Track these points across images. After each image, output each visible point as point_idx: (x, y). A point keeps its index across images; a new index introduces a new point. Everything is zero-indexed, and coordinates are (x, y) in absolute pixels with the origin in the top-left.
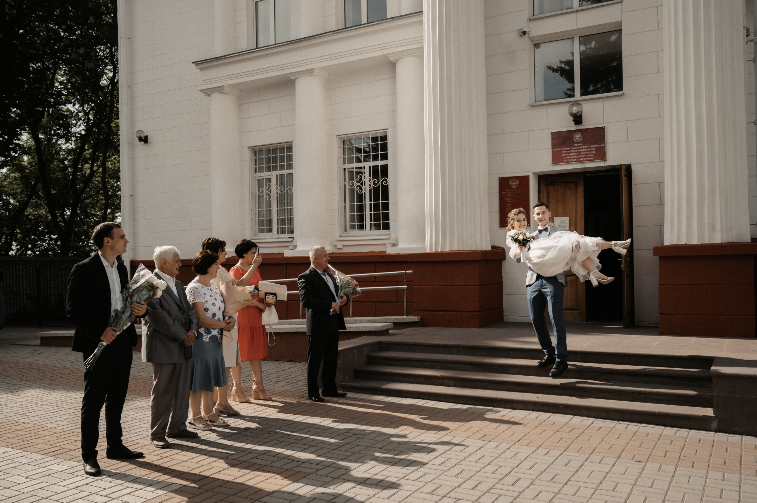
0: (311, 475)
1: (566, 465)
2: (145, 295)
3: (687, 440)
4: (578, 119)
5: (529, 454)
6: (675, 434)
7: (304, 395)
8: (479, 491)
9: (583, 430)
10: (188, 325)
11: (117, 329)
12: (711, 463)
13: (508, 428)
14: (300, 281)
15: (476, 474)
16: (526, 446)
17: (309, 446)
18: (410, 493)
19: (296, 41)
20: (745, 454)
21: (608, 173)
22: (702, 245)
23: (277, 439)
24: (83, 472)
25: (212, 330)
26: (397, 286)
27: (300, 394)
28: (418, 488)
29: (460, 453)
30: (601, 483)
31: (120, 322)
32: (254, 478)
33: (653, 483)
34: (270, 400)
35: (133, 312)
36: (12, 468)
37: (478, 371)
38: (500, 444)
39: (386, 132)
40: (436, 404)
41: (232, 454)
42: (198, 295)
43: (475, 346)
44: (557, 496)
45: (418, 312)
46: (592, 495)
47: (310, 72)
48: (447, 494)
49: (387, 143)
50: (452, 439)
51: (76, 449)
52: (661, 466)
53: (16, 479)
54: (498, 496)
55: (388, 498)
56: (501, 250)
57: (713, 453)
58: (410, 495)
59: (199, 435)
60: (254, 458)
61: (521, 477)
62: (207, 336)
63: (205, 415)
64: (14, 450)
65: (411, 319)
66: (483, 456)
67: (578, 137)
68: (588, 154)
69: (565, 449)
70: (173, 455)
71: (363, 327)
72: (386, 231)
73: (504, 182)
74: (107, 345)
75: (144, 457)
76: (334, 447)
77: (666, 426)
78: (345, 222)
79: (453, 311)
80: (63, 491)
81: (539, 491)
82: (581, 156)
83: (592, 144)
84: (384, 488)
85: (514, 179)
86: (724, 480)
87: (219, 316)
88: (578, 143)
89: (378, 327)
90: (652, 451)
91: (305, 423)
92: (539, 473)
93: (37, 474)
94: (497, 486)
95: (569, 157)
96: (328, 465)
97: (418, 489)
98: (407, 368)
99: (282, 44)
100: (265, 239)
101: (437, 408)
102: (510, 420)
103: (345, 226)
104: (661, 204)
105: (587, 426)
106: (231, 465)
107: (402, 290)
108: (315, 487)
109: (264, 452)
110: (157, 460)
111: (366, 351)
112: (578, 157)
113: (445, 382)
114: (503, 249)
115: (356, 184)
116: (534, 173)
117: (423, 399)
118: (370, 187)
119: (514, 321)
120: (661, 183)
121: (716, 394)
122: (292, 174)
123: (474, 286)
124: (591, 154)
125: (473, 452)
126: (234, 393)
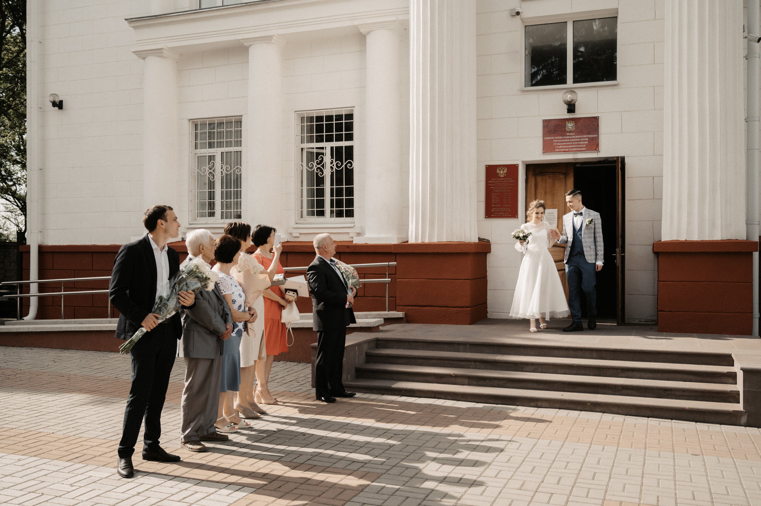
0: (384, 475)
1: (630, 460)
3: (724, 434)
4: (571, 107)
5: (587, 450)
8: (566, 485)
9: (621, 427)
10: (224, 318)
11: (160, 316)
13: (549, 426)
15: (549, 469)
16: (577, 443)
17: (357, 448)
18: (500, 489)
19: (253, 3)
22: (702, 242)
30: (675, 475)
31: (164, 310)
33: (723, 474)
35: (180, 301)
36: (43, 476)
37: (490, 369)
38: (551, 441)
39: (353, 110)
40: (454, 403)
41: (282, 457)
42: (226, 287)
43: (483, 343)
44: (643, 488)
45: (401, 307)
46: (675, 486)
47: (267, 39)
48: (538, 489)
49: (353, 122)
50: (501, 437)
51: (101, 455)
52: (718, 459)
53: (60, 487)
54: (587, 489)
56: (487, 242)
57: (756, 446)
58: (501, 492)
59: (229, 438)
60: (309, 459)
61: (596, 471)
63: (226, 417)
65: (396, 314)
66: (544, 453)
67: (570, 126)
68: (580, 144)
69: (617, 445)
70: (217, 459)
72: (349, 219)
73: (491, 171)
77: (696, 422)
78: (302, 208)
79: (441, 307)
81: (623, 484)
83: (584, 134)
85: (502, 167)
87: (243, 308)
88: (570, 132)
89: (371, 323)
90: (700, 445)
92: (610, 468)
93: (80, 481)
94: (579, 480)
95: (561, 147)
96: (392, 465)
98: (413, 366)
99: (236, 6)
100: (206, 224)
101: (459, 408)
102: (543, 418)
103: (302, 212)
105: (622, 423)
107: (384, 284)
111: (365, 348)
112: (570, 147)
113: (459, 380)
114: (488, 241)
115: (316, 166)
116: (523, 162)
117: (439, 399)
118: (332, 170)
119: (499, 318)
120: (654, 178)
121: (746, 389)
122: (240, 152)
123: (465, 279)
124: (584, 144)
125: (530, 449)
126: (259, 394)
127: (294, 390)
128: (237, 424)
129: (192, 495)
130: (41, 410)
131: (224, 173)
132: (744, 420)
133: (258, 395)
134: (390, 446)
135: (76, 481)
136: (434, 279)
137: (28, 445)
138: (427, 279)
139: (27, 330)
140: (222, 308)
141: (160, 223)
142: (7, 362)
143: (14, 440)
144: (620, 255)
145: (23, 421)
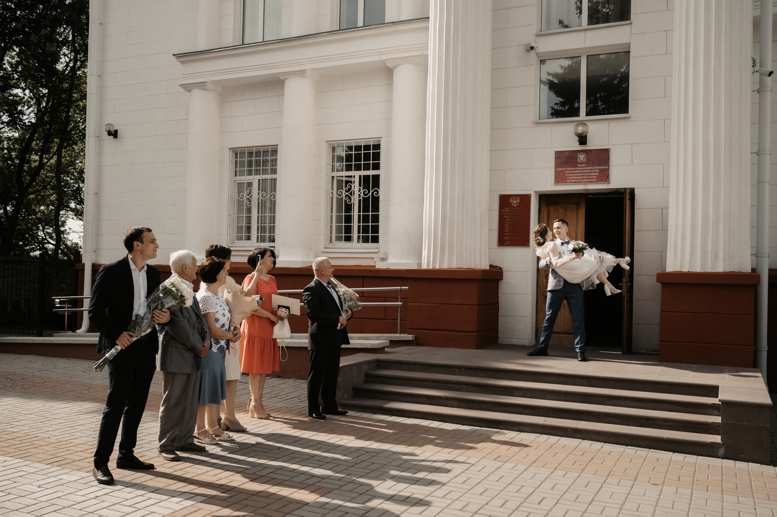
0: (336, 490)
1: (586, 486)
3: (697, 466)
4: (583, 139)
5: (547, 476)
6: (684, 460)
7: (303, 412)
8: (508, 509)
9: (595, 454)
10: (202, 336)
11: (134, 335)
12: (724, 487)
13: (520, 450)
15: (500, 493)
16: (543, 467)
17: (324, 463)
18: (441, 509)
19: (288, 39)
20: (754, 480)
21: (611, 196)
22: (704, 273)
23: (289, 455)
25: (220, 341)
26: (385, 302)
27: (300, 410)
28: (447, 504)
29: (479, 472)
30: (624, 503)
31: (139, 328)
33: (673, 505)
35: (154, 319)
36: (18, 477)
37: (482, 393)
38: (516, 465)
39: (380, 140)
40: (441, 424)
41: (247, 469)
42: (211, 305)
43: (478, 367)
45: (412, 330)
46: (618, 514)
47: (301, 73)
48: (477, 511)
49: (380, 152)
50: (467, 459)
51: (81, 460)
52: (677, 489)
53: (28, 488)
54: (528, 513)
55: (420, 513)
56: (499, 269)
57: (724, 478)
58: (441, 512)
59: (207, 449)
60: (272, 472)
61: (545, 496)
62: (216, 346)
63: (209, 429)
64: (13, 459)
65: (405, 337)
67: (581, 157)
68: (591, 176)
69: (581, 471)
70: (186, 468)
71: (359, 343)
72: (374, 245)
73: (504, 200)
75: (156, 469)
76: (351, 465)
77: (674, 452)
78: (331, 233)
79: (449, 331)
80: (83, 500)
81: (566, 510)
82: (584, 177)
83: (595, 166)
84: (413, 504)
85: (515, 197)
86: (739, 503)
87: (227, 327)
88: (582, 163)
89: (375, 344)
90: (666, 475)
91: (312, 440)
92: (562, 493)
93: (49, 483)
94: (524, 504)
95: (571, 178)
96: (349, 481)
97: (448, 506)
98: (408, 387)
99: (273, 42)
100: (243, 246)
101: (444, 429)
102: (520, 442)
103: (331, 237)
104: (664, 230)
105: (597, 450)
106: (251, 479)
107: (396, 307)
108: (345, 502)
109: (281, 468)
111: (365, 368)
112: (581, 178)
113: (449, 402)
114: (501, 268)
115: (345, 194)
116: (536, 192)
117: (427, 420)
118: (359, 198)
119: (509, 343)
120: (663, 209)
121: (724, 421)
122: (275, 179)
123: (473, 305)
124: (595, 176)
125: (491, 472)
127: (291, 406)
128: (220, 436)
129: (145, 501)
130: (48, 416)
131: (260, 199)
132: (721, 452)
133: (252, 410)
134: (356, 463)
135: (46, 482)
136: (443, 304)
137: (20, 448)
138: (436, 303)
139: (67, 342)
140: (201, 326)
142: (41, 370)
143: (9, 443)
144: (627, 285)
145: (27, 426)
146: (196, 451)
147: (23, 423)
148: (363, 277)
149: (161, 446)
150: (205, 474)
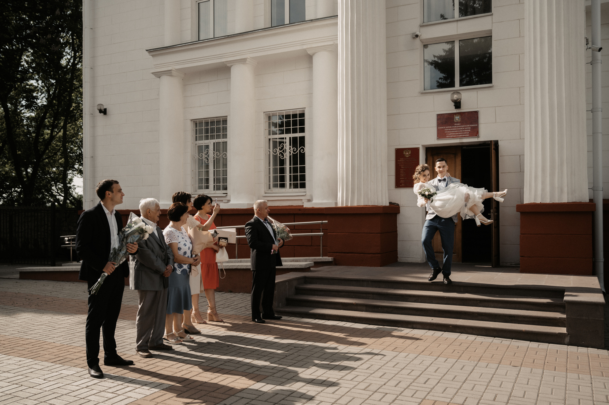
0: (270, 377)
1: (462, 369)
2: (136, 237)
3: (548, 351)
4: (457, 104)
5: (432, 362)
6: (538, 347)
7: (248, 318)
8: (401, 388)
9: (470, 344)
10: (166, 261)
11: (116, 263)
12: (568, 367)
13: (413, 343)
14: (247, 227)
15: (395, 375)
16: (429, 355)
17: (262, 356)
18: (349, 389)
19: (233, 36)
20: (591, 361)
21: (480, 147)
22: (553, 204)
23: (236, 351)
24: (89, 375)
25: (183, 265)
26: (312, 233)
27: (245, 317)
28: (354, 386)
29: (380, 361)
30: (490, 382)
31: (117, 258)
32: (225, 379)
33: (528, 382)
34: (222, 321)
35: (128, 250)
36: (30, 372)
37: (384, 300)
38: (409, 354)
39: (304, 110)
40: (353, 325)
41: (203, 362)
42: (173, 237)
43: (381, 280)
44: (459, 391)
45: (331, 253)
46: (485, 390)
47: (243, 61)
48: (377, 390)
49: (304, 119)
50: (371, 351)
51: (77, 358)
52: (532, 369)
53: (36, 381)
54: (415, 391)
55: (333, 393)
56: (397, 206)
57: (568, 360)
58: (349, 391)
59: (173, 348)
60: (222, 364)
61: (430, 377)
62: (180, 270)
63: (176, 333)
64: (27, 359)
65: (326, 259)
66: (398, 363)
67: (457, 118)
68: (465, 132)
69: (458, 357)
70: (156, 363)
71: (290, 265)
72: (302, 190)
73: (399, 153)
74: (108, 275)
75: (134, 365)
76: (282, 357)
77: (531, 341)
78: (270, 182)
79: (359, 253)
80: (77, 389)
81: (446, 387)
82: (459, 133)
83: (468, 124)
84: (328, 386)
85: (407, 150)
86: (579, 379)
87: (188, 254)
88: (457, 123)
89: (303, 265)
90: (524, 359)
91: (254, 339)
92: (443, 375)
93: (52, 377)
94: (413, 384)
95: (450, 134)
96: (280, 370)
97: (354, 387)
98: (327, 297)
99: (221, 38)
101: (355, 328)
102: (413, 337)
103: (269, 185)
104: (521, 171)
105: (472, 341)
106: (205, 370)
107: (319, 236)
108: (275, 386)
109: (229, 360)
110: (145, 367)
111: (295, 283)
112: (457, 134)
113: (358, 308)
115: (279, 151)
116: (423, 146)
117: (342, 321)
118: (290, 154)
119: (406, 261)
120: (520, 156)
121: (568, 317)
122: (226, 142)
123: (377, 233)
124: (467, 132)
125: (390, 360)
126: (194, 316)
127: (239, 314)
128: (184, 338)
129: (124, 388)
130: (55, 326)
131: (215, 158)
132: (567, 340)
134: (286, 355)
135: (50, 376)
136: (354, 233)
137: (32, 351)
138: (349, 233)
139: (71, 270)
141: (108, 193)
142: (52, 292)
143: (24, 347)
144: (494, 215)
145: (39, 334)
146: (164, 350)
147: (36, 331)
148: (294, 215)
149: (138, 347)
150: (171, 367)
